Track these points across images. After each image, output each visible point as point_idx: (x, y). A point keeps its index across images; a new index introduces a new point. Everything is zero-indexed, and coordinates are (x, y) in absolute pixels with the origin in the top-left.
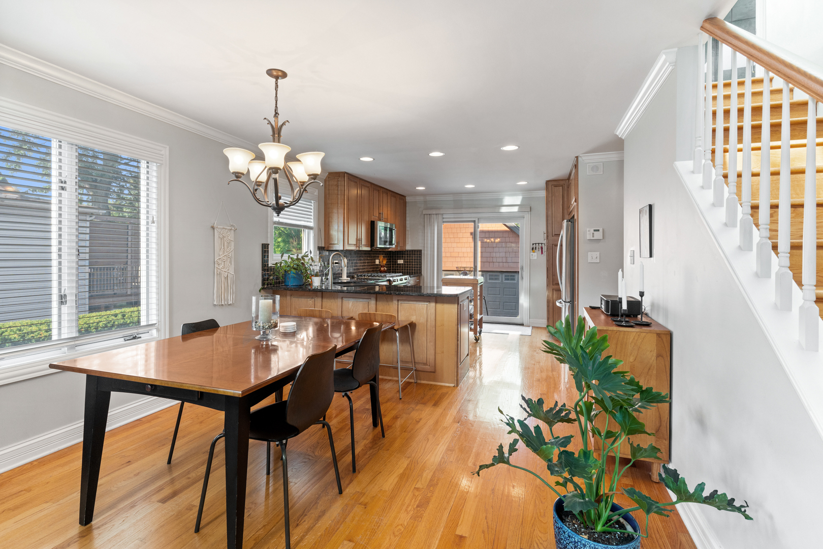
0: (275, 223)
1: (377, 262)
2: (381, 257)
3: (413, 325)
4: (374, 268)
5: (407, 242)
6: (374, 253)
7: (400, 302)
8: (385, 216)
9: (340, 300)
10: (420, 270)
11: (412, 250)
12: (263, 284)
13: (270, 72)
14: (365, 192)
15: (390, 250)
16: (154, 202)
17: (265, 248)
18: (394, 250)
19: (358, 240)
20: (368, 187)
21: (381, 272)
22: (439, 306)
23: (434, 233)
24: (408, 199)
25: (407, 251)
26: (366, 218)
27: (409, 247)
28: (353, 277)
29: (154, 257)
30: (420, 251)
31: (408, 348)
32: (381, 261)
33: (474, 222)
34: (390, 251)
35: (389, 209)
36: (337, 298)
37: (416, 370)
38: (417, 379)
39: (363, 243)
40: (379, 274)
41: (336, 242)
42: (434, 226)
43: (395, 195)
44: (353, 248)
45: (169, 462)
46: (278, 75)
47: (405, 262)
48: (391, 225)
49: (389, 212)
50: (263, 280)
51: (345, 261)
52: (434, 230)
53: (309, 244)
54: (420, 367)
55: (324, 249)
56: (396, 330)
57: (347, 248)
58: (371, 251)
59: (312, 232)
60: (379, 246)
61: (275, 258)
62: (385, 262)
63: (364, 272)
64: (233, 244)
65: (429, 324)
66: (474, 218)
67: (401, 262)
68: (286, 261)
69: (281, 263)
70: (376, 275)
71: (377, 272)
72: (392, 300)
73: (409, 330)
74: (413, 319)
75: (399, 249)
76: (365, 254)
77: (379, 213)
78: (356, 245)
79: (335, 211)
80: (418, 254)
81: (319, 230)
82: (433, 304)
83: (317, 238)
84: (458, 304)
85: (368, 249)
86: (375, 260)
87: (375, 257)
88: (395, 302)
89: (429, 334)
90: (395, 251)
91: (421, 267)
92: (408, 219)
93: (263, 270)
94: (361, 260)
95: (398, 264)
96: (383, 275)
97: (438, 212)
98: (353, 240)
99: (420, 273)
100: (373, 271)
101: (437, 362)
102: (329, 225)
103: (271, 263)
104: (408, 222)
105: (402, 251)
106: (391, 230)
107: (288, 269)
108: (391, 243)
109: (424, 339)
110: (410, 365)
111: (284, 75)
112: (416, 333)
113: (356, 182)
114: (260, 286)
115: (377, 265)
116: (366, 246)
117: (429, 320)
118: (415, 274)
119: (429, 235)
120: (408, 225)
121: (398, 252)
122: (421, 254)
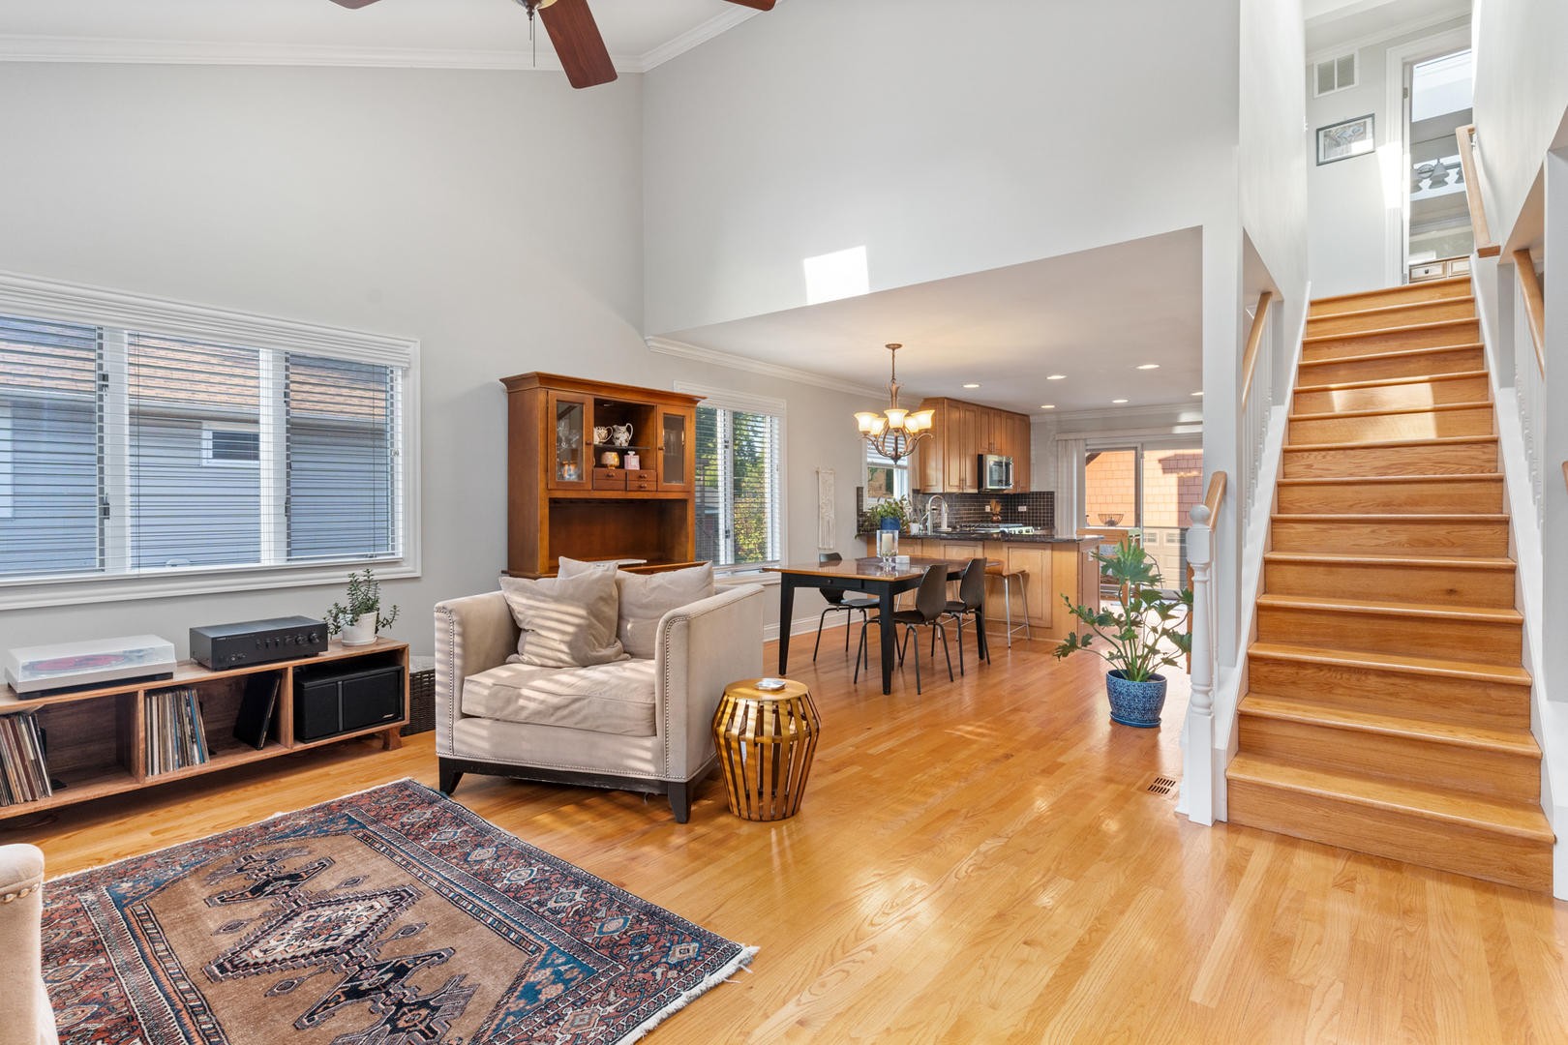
0: (869, 464)
1: (988, 509)
2: (993, 502)
3: (1024, 575)
4: (982, 517)
5: (1032, 481)
6: (982, 496)
7: (1010, 550)
8: (997, 446)
9: (942, 548)
10: (1052, 520)
11: (1040, 492)
12: (859, 530)
13: (888, 346)
14: (970, 416)
15: (1005, 492)
16: (777, 452)
17: (859, 490)
18: (1011, 492)
19: (962, 481)
20: (974, 411)
21: (993, 522)
22: (1057, 554)
23: (1072, 467)
24: (1033, 419)
25: (1033, 493)
26: (972, 451)
27: (1034, 489)
28: (954, 528)
29: (777, 501)
30: (1052, 493)
31: (1020, 601)
32: (993, 507)
33: (1136, 448)
34: (1007, 494)
35: (1004, 436)
36: (939, 545)
37: (1029, 625)
38: (1031, 635)
39: (968, 484)
40: (990, 525)
41: (934, 483)
42: (1072, 457)
43: (1011, 415)
44: (955, 490)
45: (814, 660)
46: (894, 347)
47: (1029, 509)
48: (1008, 458)
49: (1004, 441)
50: (859, 526)
51: (944, 507)
52: (1072, 462)
53: (902, 488)
54: (1034, 622)
55: (920, 492)
56: (1005, 577)
57: (948, 490)
58: (979, 493)
59: (905, 471)
60: (989, 487)
61: (870, 503)
62: (998, 509)
63: (969, 522)
64: (833, 487)
65: (1044, 574)
66: (1135, 443)
67: (1023, 509)
68: (883, 506)
69: (877, 508)
70: (985, 525)
71: (987, 522)
72: (1002, 548)
73: (1020, 579)
74: (1027, 569)
75: (1019, 491)
76: (971, 498)
77: (990, 444)
78: (959, 487)
79: (932, 445)
80: (1049, 497)
81: (914, 469)
82: (1049, 552)
83: (912, 479)
84: (1078, 552)
85: (975, 491)
86: (984, 506)
87: (985, 502)
88: (1005, 550)
89: (1044, 585)
90: (1014, 494)
91: (1053, 517)
92: (1032, 448)
93: (858, 515)
94: (964, 506)
95: (1019, 513)
96: (994, 525)
97: (1078, 436)
98: (955, 481)
99: (1053, 525)
100: (982, 521)
101: (1054, 617)
102: (925, 463)
103: (866, 508)
104: (1032, 453)
105: (1025, 494)
106: (1007, 465)
107: (884, 514)
108: (1007, 484)
109: (1039, 591)
110: (1023, 620)
111: (900, 346)
112: (1029, 584)
113: (958, 408)
114: (856, 533)
115: (988, 513)
116: (972, 487)
117: (1044, 570)
118: (1044, 525)
119: (1065, 470)
120: (1033, 457)
121: (1018, 494)
122: (1053, 498)
